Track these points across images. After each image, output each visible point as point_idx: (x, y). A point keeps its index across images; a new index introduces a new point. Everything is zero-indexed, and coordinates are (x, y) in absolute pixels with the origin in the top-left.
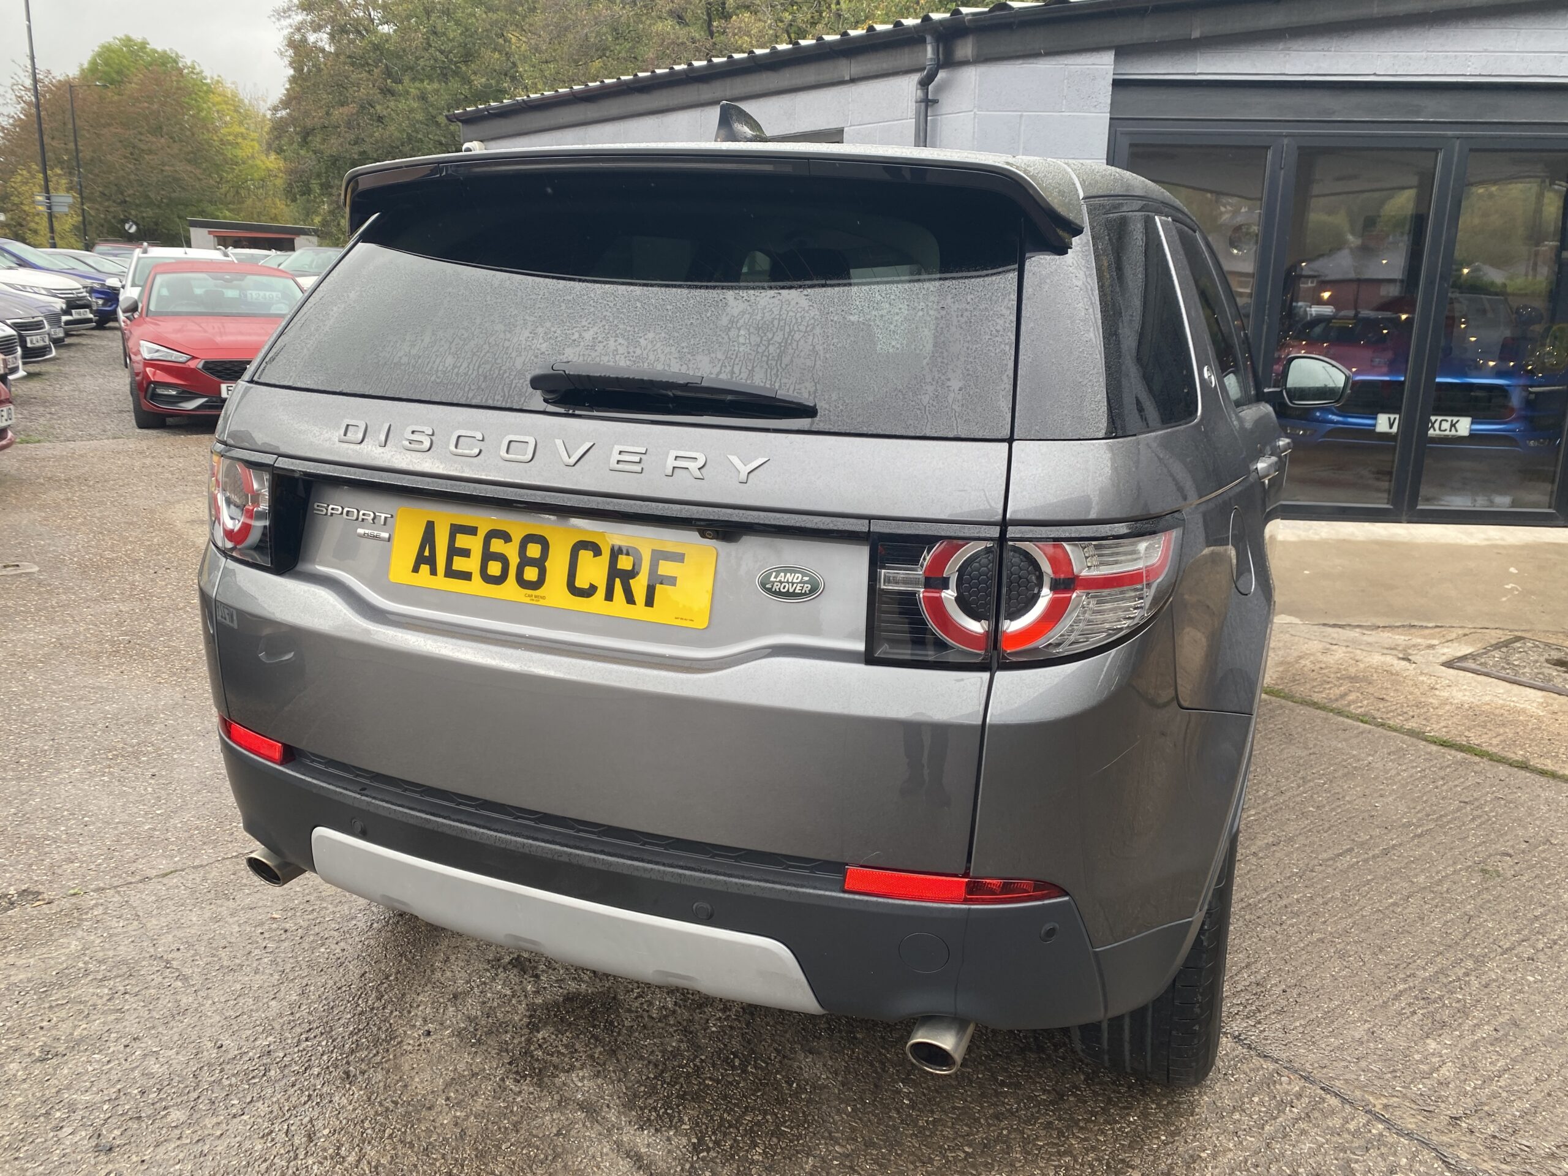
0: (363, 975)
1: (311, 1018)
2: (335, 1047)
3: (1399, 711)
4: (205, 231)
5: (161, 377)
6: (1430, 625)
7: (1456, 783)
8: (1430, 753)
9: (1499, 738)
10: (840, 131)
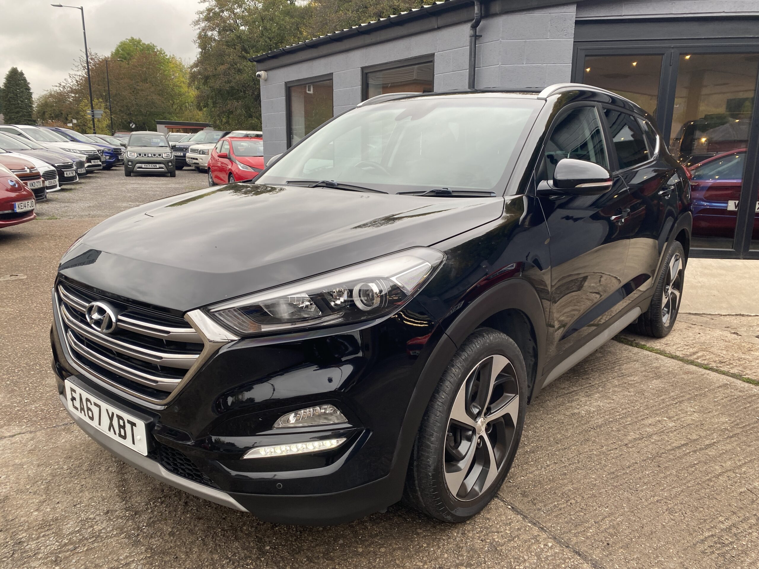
3: (728, 362)
4: (163, 126)
8: (743, 388)
10: (433, 55)
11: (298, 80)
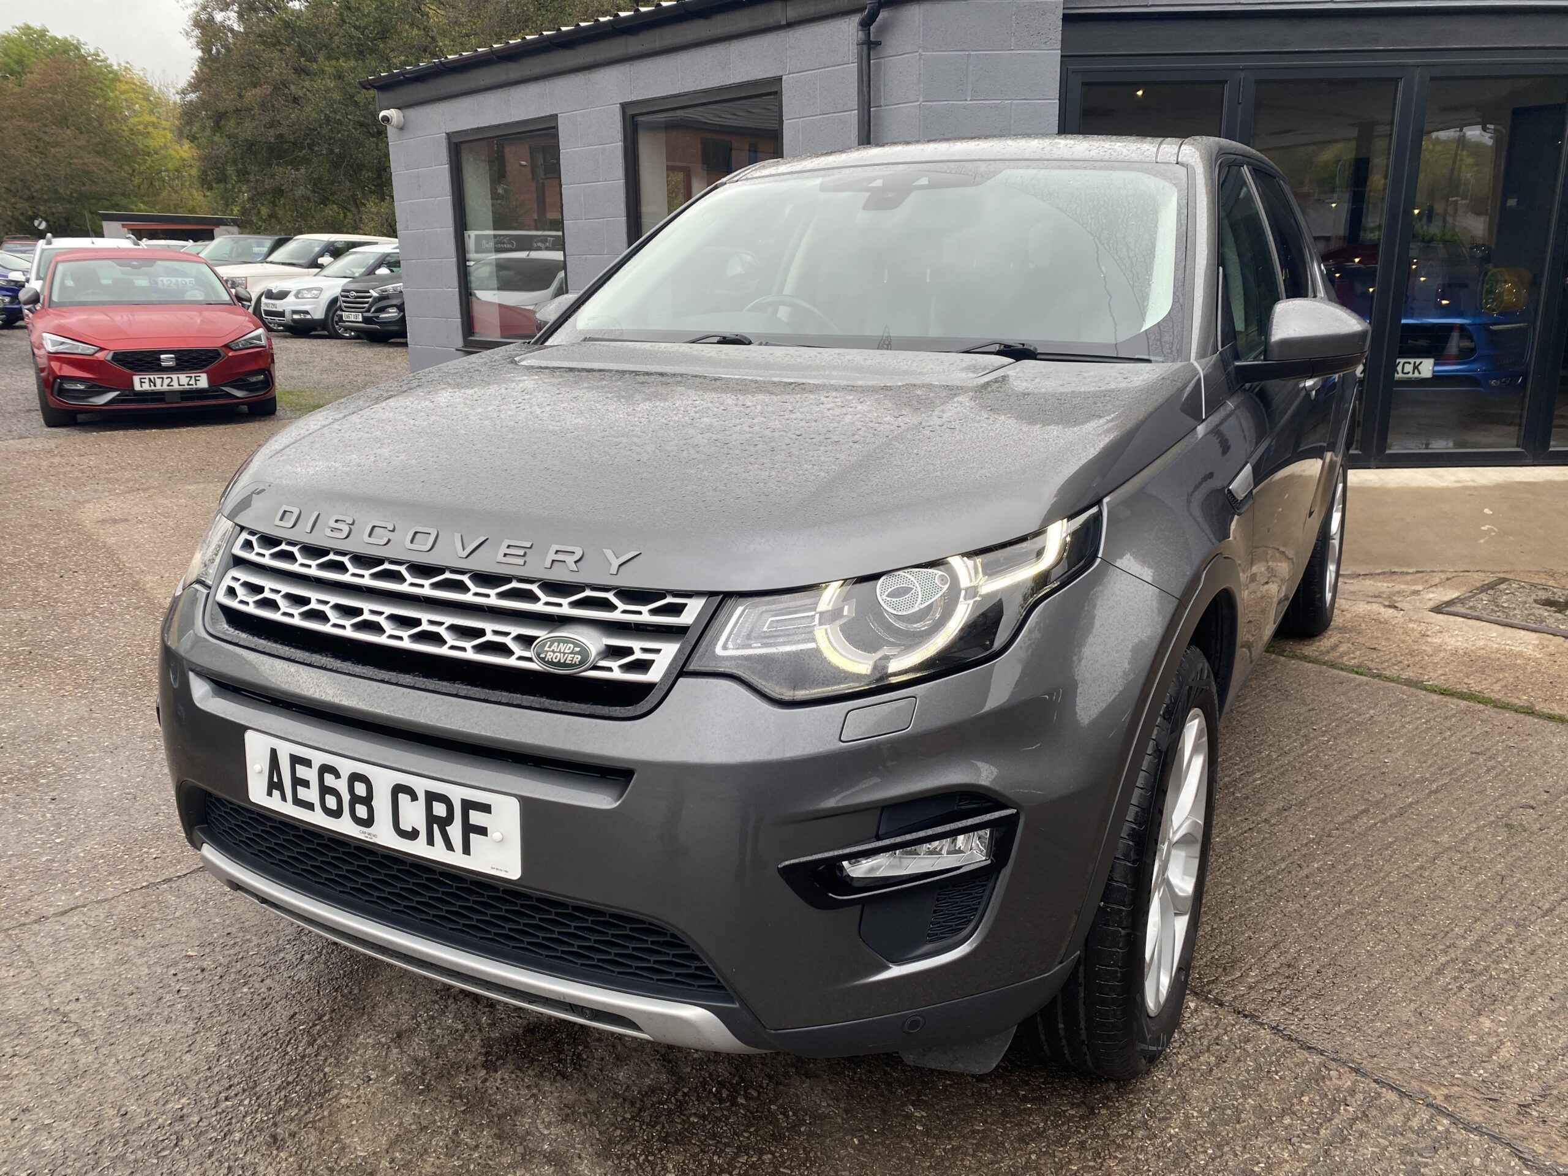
0: (292, 1016)
1: (231, 1072)
2: (259, 1106)
3: (1393, 660)
4: (117, 225)
5: (68, 371)
6: (1410, 571)
7: (1464, 733)
8: (1432, 703)
9: (1500, 684)
10: (779, 80)
11: (478, 129)
